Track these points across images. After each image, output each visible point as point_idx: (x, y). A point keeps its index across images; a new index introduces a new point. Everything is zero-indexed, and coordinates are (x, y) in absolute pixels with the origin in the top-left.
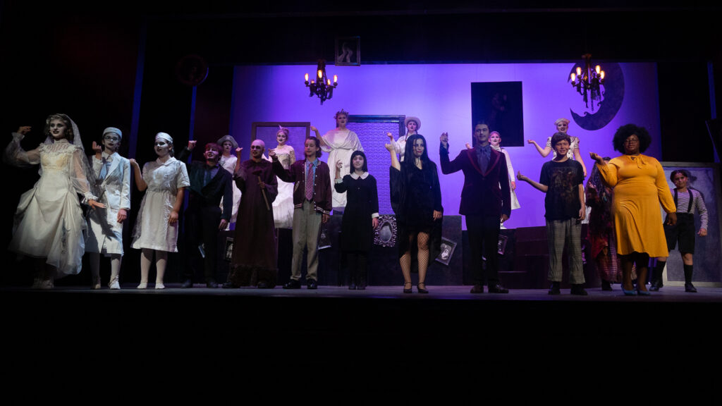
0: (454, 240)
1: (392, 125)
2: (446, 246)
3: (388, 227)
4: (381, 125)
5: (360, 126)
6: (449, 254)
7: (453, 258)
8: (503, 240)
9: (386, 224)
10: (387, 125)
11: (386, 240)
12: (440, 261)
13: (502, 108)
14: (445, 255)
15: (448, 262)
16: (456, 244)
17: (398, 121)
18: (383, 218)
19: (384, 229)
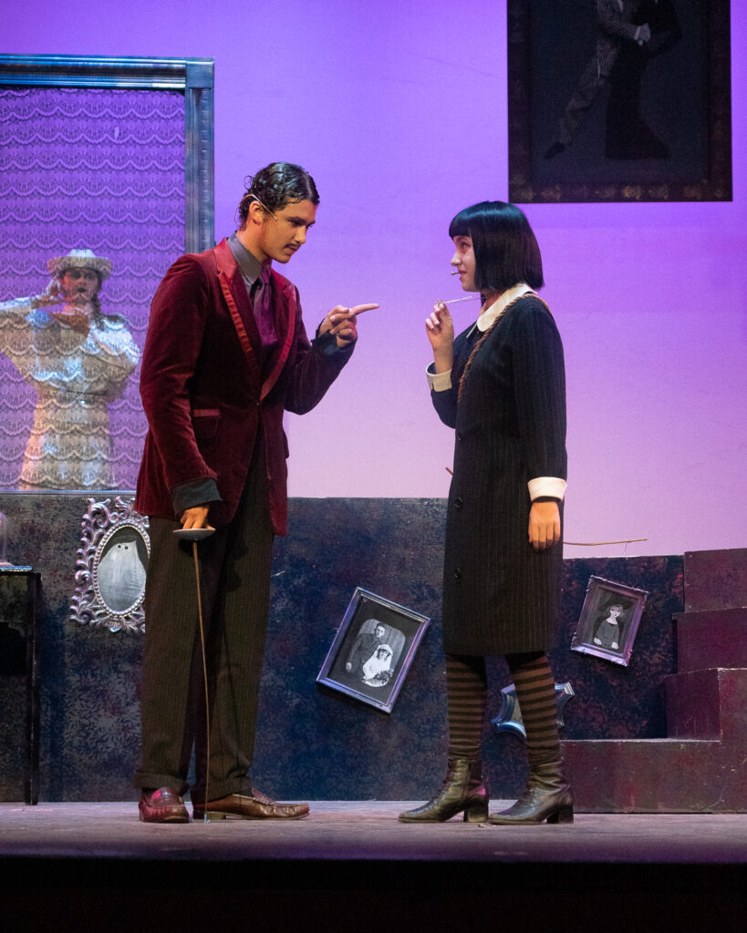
0: (417, 603)
1: (157, 99)
2: (382, 632)
3: (132, 547)
4: (107, 99)
5: (12, 104)
6: (397, 666)
7: (414, 679)
8: (627, 605)
9: (126, 534)
10: (133, 99)
11: (124, 604)
12: (357, 695)
13: (641, 34)
14: (376, 667)
15: (393, 698)
16: (424, 620)
17: (183, 86)
18: (112, 507)
19: (116, 554)
